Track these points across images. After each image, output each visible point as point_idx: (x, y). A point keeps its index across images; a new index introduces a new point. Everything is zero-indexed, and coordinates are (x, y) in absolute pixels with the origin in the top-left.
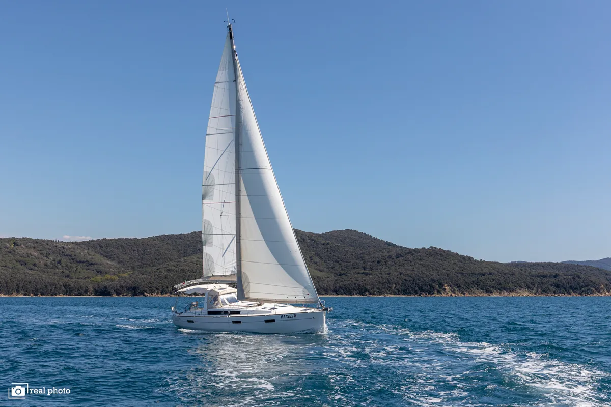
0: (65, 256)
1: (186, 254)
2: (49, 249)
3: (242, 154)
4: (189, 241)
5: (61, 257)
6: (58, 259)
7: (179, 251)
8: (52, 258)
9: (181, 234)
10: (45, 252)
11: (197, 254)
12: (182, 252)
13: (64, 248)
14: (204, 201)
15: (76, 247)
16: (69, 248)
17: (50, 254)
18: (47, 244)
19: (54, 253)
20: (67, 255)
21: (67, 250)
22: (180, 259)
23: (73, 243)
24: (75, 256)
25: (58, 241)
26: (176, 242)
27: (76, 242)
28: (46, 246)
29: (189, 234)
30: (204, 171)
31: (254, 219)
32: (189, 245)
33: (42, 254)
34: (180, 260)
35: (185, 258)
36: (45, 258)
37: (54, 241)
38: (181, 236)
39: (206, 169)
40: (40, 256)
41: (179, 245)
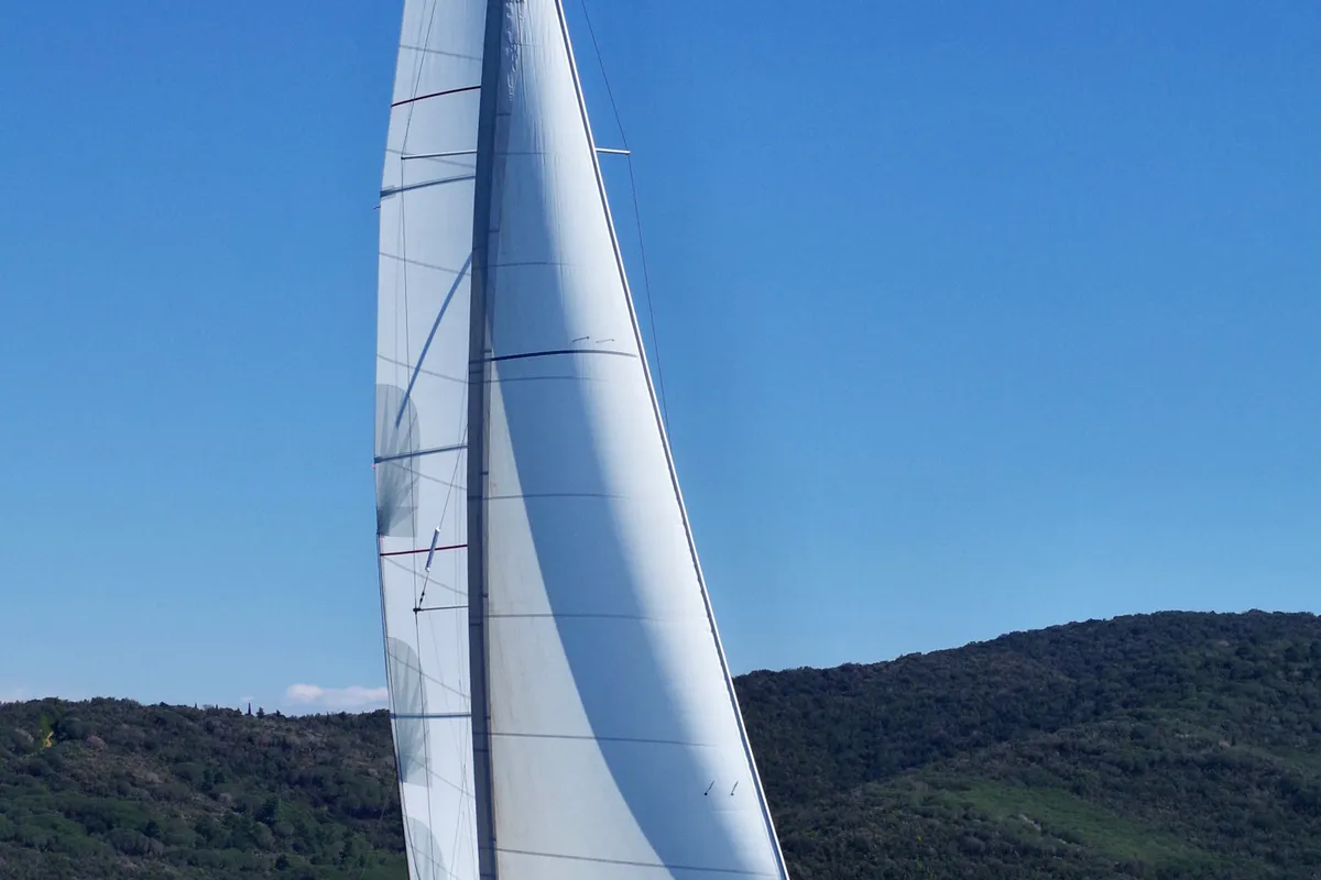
0: (291, 785)
1: (873, 768)
2: (216, 752)
3: (500, 276)
4: (889, 701)
5: (272, 789)
6: (261, 799)
7: (839, 750)
8: (229, 797)
9: (846, 668)
10: (196, 767)
11: (929, 767)
12: (851, 754)
13: (285, 746)
14: (389, 543)
15: (345, 740)
16: (313, 746)
17: (219, 779)
18: (210, 729)
19: (240, 770)
20: (302, 782)
21: (300, 754)
22: (844, 789)
23: (327, 721)
24: (340, 783)
25: (261, 714)
26: (819, 703)
27: (342, 715)
28: (205, 739)
29: (887, 664)
30: (380, 381)
31: (551, 622)
32: (885, 724)
33: (185, 777)
34: (839, 796)
35: (873, 786)
36: (200, 797)
37: (238, 711)
38: (846, 678)
39: (390, 375)
40: (177, 786)
41: (837, 721)
